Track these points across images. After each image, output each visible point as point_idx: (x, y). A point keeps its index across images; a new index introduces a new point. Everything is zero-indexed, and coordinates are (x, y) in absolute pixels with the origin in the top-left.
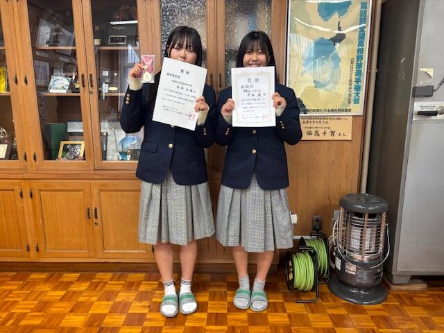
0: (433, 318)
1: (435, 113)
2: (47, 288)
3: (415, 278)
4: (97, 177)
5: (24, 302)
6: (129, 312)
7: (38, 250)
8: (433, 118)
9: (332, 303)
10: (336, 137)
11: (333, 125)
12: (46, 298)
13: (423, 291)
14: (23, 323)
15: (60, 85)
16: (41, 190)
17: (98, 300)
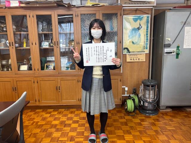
0: (173, 119)
1: (171, 53)
2: (44, 113)
3: (168, 107)
4: (60, 76)
5: (37, 118)
6: (73, 120)
7: (39, 101)
8: (171, 54)
9: (140, 116)
10: (140, 61)
11: (139, 56)
12: (44, 117)
13: (170, 112)
14: (39, 124)
15: (46, 45)
16: (41, 81)
17: (62, 117)
